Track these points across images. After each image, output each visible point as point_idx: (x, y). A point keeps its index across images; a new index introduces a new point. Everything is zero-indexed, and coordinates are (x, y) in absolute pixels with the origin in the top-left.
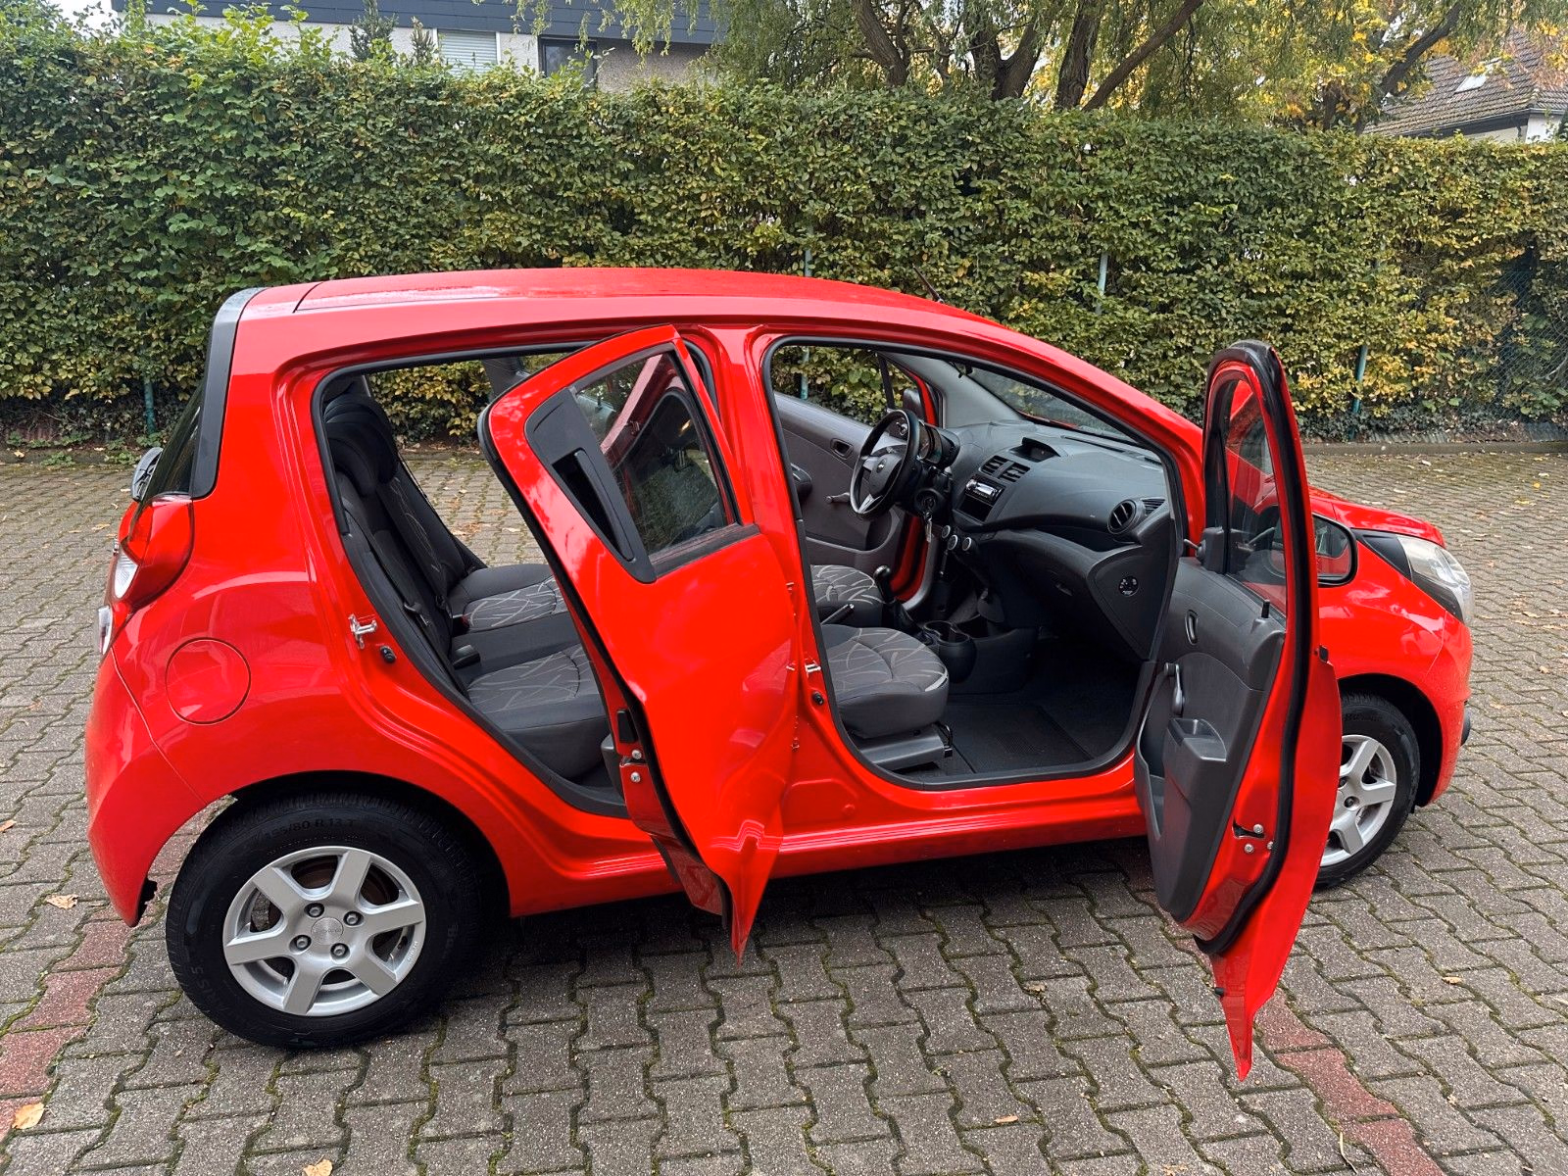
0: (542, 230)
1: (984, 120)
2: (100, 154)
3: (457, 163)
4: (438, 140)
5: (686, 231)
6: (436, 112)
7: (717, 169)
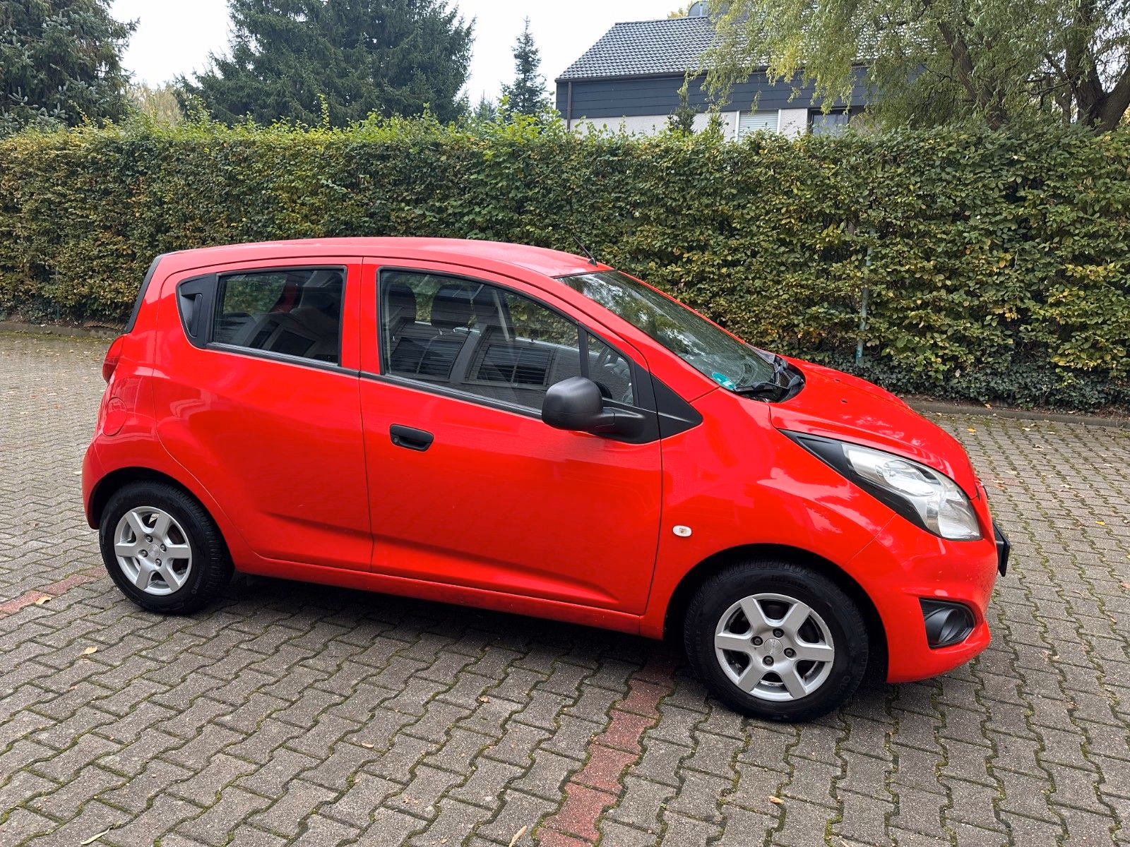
0: (672, 236)
3: (623, 196)
4: (614, 181)
6: (616, 164)
7: (795, 191)
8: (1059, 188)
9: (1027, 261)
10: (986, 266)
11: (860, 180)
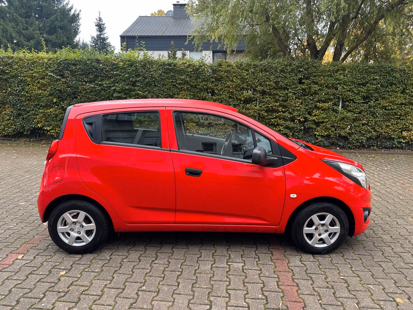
0: (193, 95)
1: (305, 65)
2: (102, 80)
3: (175, 81)
4: (171, 75)
5: (227, 95)
6: (171, 69)
7: (234, 80)
8: (314, 79)
9: (306, 102)
10: (294, 104)
11: (255, 77)
